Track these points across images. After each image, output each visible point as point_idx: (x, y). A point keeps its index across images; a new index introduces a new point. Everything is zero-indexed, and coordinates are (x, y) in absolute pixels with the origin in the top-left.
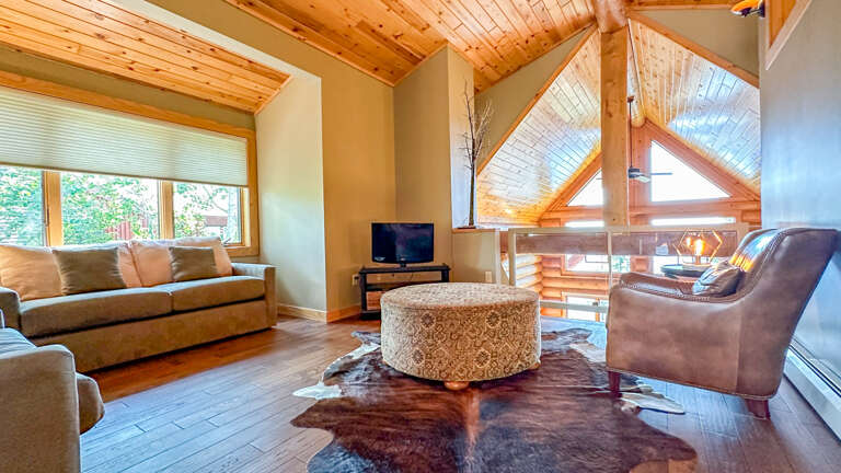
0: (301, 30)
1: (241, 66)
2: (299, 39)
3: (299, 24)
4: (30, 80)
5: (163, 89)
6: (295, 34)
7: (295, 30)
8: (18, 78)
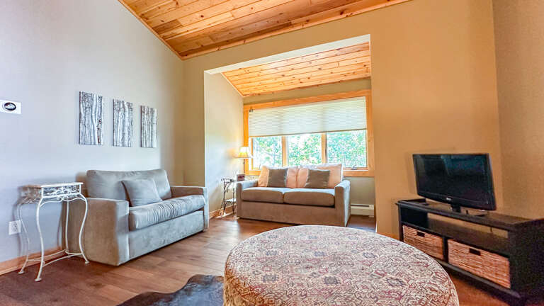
0: (346, 9)
1: (336, 55)
2: (347, 16)
3: (340, 8)
4: (276, 103)
5: (318, 85)
6: (344, 16)
7: (342, 13)
8: (272, 103)
